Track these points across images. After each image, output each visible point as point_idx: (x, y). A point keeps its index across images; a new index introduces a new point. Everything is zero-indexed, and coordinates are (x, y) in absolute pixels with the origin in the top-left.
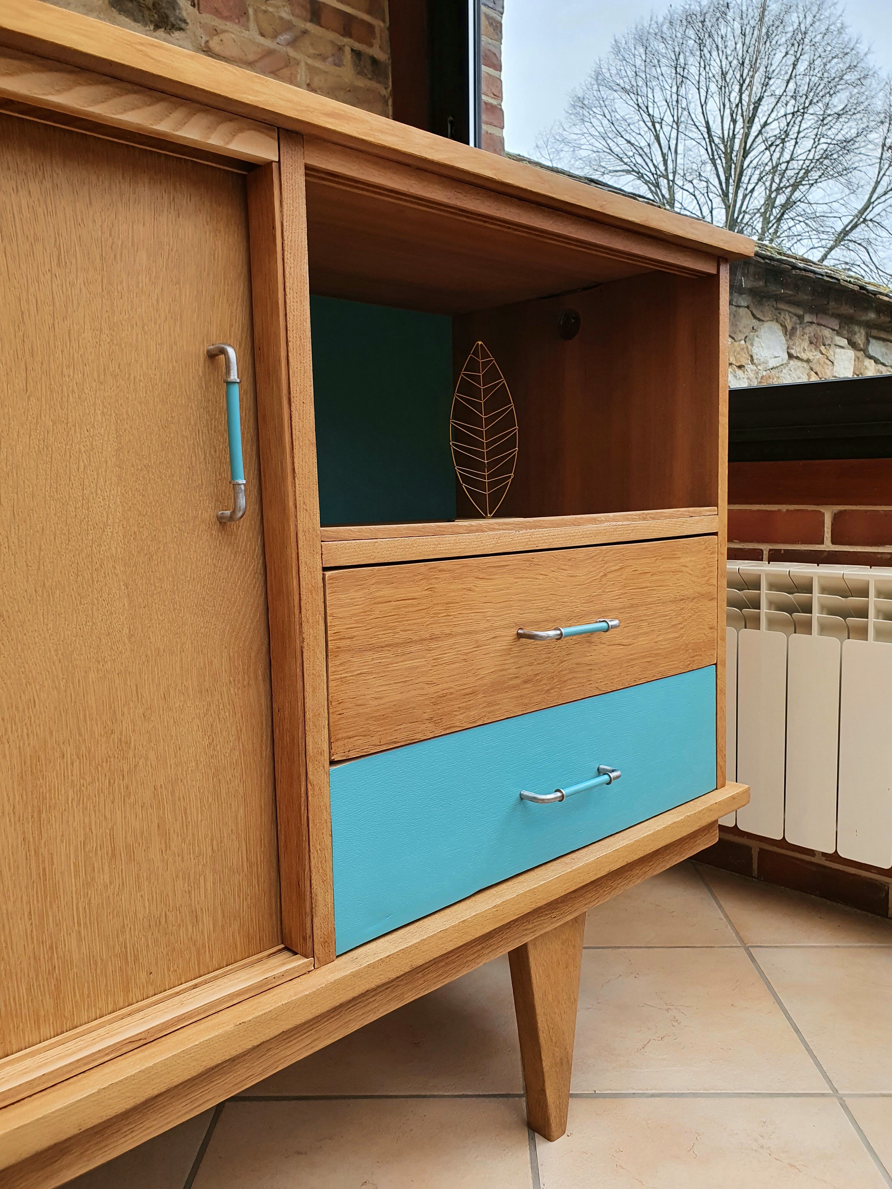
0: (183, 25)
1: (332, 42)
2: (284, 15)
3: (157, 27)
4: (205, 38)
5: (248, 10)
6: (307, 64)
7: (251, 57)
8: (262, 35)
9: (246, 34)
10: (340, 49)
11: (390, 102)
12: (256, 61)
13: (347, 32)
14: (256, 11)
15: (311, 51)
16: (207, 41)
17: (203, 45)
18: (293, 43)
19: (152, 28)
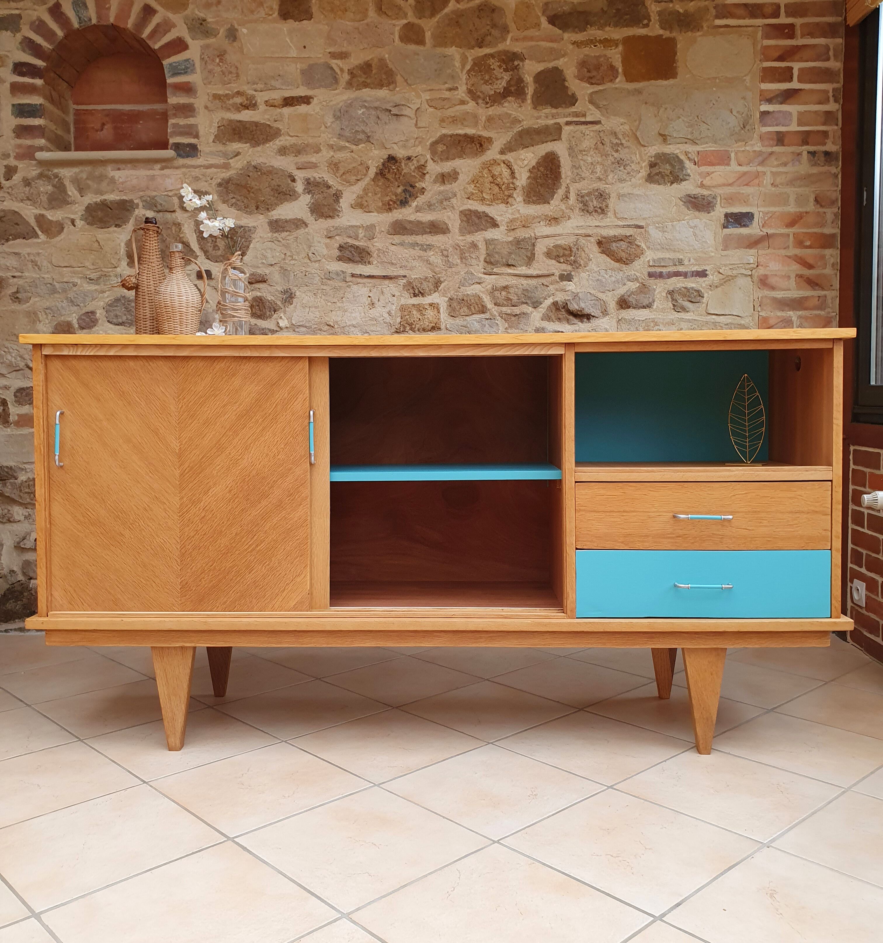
0: (687, 178)
1: (793, 153)
2: (757, 149)
3: (672, 183)
4: (700, 180)
5: (730, 155)
6: (771, 172)
7: (730, 181)
8: (740, 165)
9: (728, 168)
10: (799, 154)
11: (840, 176)
12: (735, 182)
13: (805, 142)
14: (736, 154)
15: (776, 163)
16: (702, 181)
17: (699, 184)
18: (762, 163)
19: (669, 185)
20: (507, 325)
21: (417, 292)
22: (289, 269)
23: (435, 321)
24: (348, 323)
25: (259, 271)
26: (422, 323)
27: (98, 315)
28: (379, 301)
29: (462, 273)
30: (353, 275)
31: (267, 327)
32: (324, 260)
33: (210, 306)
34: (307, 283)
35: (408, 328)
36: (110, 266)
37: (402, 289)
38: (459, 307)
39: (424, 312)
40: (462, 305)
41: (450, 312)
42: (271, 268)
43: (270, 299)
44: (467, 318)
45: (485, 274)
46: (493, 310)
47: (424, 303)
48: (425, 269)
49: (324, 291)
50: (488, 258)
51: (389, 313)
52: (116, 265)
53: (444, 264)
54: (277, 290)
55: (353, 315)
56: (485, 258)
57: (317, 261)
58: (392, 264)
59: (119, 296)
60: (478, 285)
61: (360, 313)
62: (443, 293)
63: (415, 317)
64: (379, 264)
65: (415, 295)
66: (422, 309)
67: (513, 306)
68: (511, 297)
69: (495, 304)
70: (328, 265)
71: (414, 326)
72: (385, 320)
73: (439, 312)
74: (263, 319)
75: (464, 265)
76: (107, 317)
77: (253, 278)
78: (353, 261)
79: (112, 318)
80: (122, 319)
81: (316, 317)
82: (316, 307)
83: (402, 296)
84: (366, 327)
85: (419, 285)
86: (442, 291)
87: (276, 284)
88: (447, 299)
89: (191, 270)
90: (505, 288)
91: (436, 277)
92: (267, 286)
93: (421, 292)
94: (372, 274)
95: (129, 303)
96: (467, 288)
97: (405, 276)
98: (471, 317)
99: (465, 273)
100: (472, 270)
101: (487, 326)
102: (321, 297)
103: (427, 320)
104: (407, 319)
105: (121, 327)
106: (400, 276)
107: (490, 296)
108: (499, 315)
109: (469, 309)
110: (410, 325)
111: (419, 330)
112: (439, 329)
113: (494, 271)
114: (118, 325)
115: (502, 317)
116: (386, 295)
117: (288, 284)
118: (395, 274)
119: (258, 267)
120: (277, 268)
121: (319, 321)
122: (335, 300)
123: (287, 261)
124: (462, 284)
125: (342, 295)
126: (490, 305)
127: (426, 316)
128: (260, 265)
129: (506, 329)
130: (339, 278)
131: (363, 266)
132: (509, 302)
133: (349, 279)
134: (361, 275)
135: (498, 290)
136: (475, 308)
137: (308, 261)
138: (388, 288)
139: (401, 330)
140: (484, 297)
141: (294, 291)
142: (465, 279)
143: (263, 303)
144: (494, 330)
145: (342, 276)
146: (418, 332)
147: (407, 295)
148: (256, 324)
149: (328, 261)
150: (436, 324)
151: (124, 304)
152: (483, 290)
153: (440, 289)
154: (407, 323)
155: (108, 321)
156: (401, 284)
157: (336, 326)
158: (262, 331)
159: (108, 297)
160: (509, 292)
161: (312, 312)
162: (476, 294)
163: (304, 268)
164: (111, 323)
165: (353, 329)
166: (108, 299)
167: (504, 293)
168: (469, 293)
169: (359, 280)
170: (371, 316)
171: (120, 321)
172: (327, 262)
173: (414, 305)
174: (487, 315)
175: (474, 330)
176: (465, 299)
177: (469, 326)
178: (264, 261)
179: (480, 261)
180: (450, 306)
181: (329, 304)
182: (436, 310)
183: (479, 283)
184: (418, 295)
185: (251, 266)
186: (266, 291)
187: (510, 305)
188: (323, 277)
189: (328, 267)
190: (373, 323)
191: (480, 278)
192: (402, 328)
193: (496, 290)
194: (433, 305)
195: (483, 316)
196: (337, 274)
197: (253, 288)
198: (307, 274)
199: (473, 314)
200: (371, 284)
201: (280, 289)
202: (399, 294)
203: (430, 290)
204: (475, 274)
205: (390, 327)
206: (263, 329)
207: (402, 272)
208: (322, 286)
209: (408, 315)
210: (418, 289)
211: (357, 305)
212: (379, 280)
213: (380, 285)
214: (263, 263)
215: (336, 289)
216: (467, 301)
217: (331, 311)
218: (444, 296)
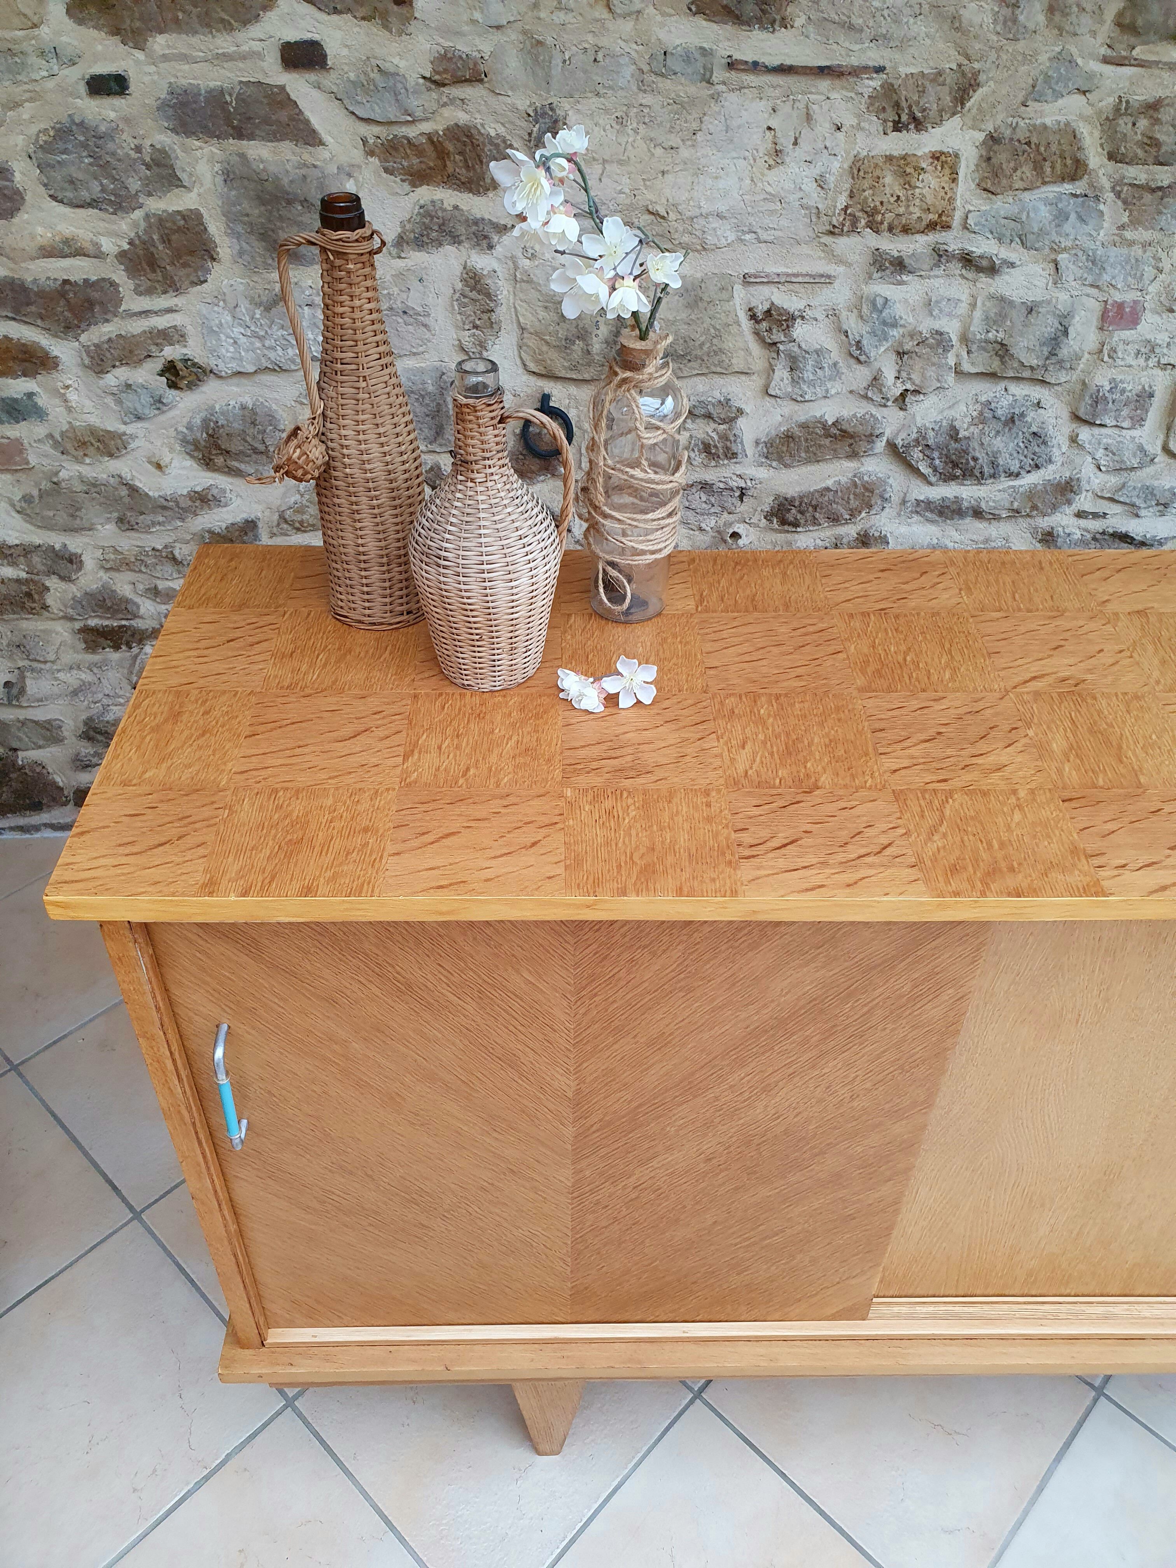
20: (1125, 219)
21: (904, 118)
22: (549, 41)
23: (941, 205)
24: (706, 207)
25: (463, 47)
26: (902, 210)
27: (18, 177)
28: (795, 143)
29: (1043, 58)
30: (732, 65)
31: (487, 217)
32: (651, 10)
33: (327, 155)
34: (600, 88)
35: (863, 222)
36: (16, 21)
37: (863, 107)
38: (1012, 165)
39: (914, 181)
40: (1022, 159)
41: (983, 179)
42: (497, 37)
43: (493, 133)
44: (1026, 196)
45: (1106, 61)
46: (1101, 173)
47: (920, 153)
48: (941, 45)
49: (646, 110)
50: (1128, 14)
51: (820, 182)
52: (35, 19)
53: (998, 29)
54: (515, 109)
55: (721, 184)
56: (1120, 14)
57: (629, 14)
58: (851, 27)
59: (65, 120)
60: (1081, 98)
61: (741, 179)
62: (974, 119)
63: (888, 190)
64: (811, 29)
65: (898, 127)
66: (912, 171)
67: (1161, 164)
68: (1161, 137)
69: (1111, 157)
70: (662, 25)
71: (879, 218)
72: (804, 201)
73: (954, 180)
74: (477, 193)
75: (1056, 32)
76: (45, 185)
77: (446, 71)
78: (737, 17)
79: (62, 189)
80: (88, 189)
81: (621, 192)
82: (620, 163)
83: (862, 129)
84: (751, 219)
85: (916, 98)
86: (974, 111)
87: (512, 88)
88: (980, 136)
89: (262, 40)
90: (1153, 107)
91: (966, 69)
92: (484, 92)
93: (914, 118)
94: (788, 62)
95: (100, 142)
96: (1046, 107)
97: (880, 70)
98: (1036, 191)
99: (1050, 59)
100: (1074, 50)
101: (1073, 216)
102: (636, 131)
103: (917, 202)
104: (866, 198)
105: (91, 211)
106: (866, 69)
107: (1102, 131)
108: (1113, 189)
109: (1038, 167)
110: (871, 214)
111: (890, 229)
112: (947, 227)
113: (1134, 53)
114: (82, 207)
115: (1118, 195)
116: (819, 129)
117: (548, 92)
118: (855, 61)
119: (459, 34)
120: (513, 37)
121: (628, 201)
122: (674, 141)
123: (542, 15)
124: (1034, 94)
125: (695, 125)
126: (1095, 158)
127: (917, 190)
128: (466, 28)
129: (1122, 227)
130: (690, 71)
131: (763, 35)
132: (1153, 151)
133: (719, 75)
134: (755, 64)
135: (1131, 115)
136: (1053, 167)
137: (606, 15)
138: (826, 105)
139: (845, 229)
140: (1086, 134)
141: (562, 113)
142: (1047, 78)
143: (475, 146)
144: (1088, 229)
145: (699, 65)
146: (886, 234)
147: (874, 124)
148: (456, 207)
149: (664, 14)
150: (940, 216)
151: (85, 146)
152: (1089, 111)
153: (968, 105)
154: (862, 210)
155: (50, 196)
156: (867, 92)
157: (672, 216)
158: (474, 228)
159: (32, 120)
160: (1157, 121)
161: (609, 176)
162: (1067, 124)
163: (590, 38)
164: (61, 202)
165: (715, 223)
166: (34, 129)
167: (1143, 123)
168: (1048, 121)
169: (750, 79)
170: (769, 189)
171: (85, 195)
172: (659, 18)
173: (889, 159)
174: (1079, 187)
175: (1036, 230)
176: (1034, 140)
177: (1024, 217)
178: (477, 15)
179: (1102, 22)
180: (989, 159)
181: (659, 151)
182: (947, 171)
183: (1084, 93)
184: (906, 127)
185: (437, 29)
186: (483, 108)
187: (1151, 160)
188: (646, 68)
189: (662, 35)
190: (772, 206)
191: (1090, 76)
192: (848, 224)
193: (1126, 114)
194: (943, 158)
195: (1068, 187)
196: (687, 58)
197: (445, 99)
198: (600, 57)
199: (1044, 183)
200: (777, 92)
201: (522, 103)
202: (854, 122)
203: (941, 111)
204: (1080, 61)
205: (814, 219)
206: (476, 222)
207: (873, 56)
208: (641, 95)
209: (872, 187)
210: (910, 107)
211: (734, 155)
212: (803, 79)
213: (804, 93)
214: (474, 22)
215: (680, 105)
216: (1038, 146)
217: (663, 173)
218: (973, 128)
